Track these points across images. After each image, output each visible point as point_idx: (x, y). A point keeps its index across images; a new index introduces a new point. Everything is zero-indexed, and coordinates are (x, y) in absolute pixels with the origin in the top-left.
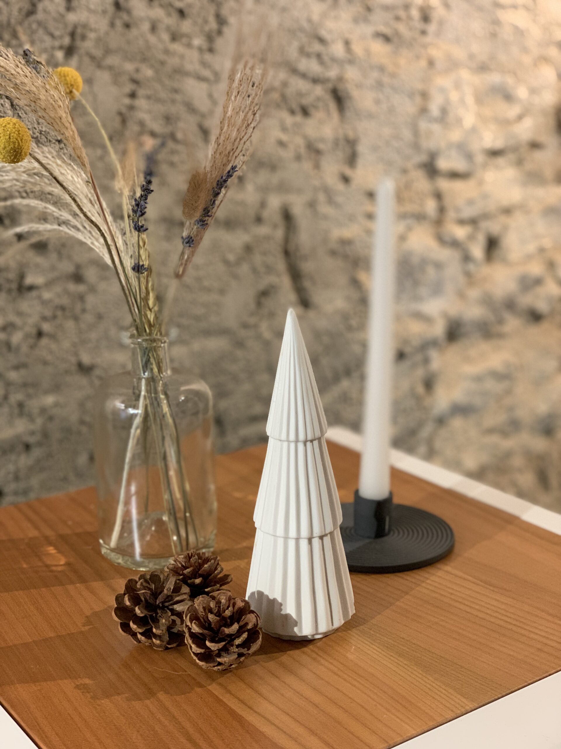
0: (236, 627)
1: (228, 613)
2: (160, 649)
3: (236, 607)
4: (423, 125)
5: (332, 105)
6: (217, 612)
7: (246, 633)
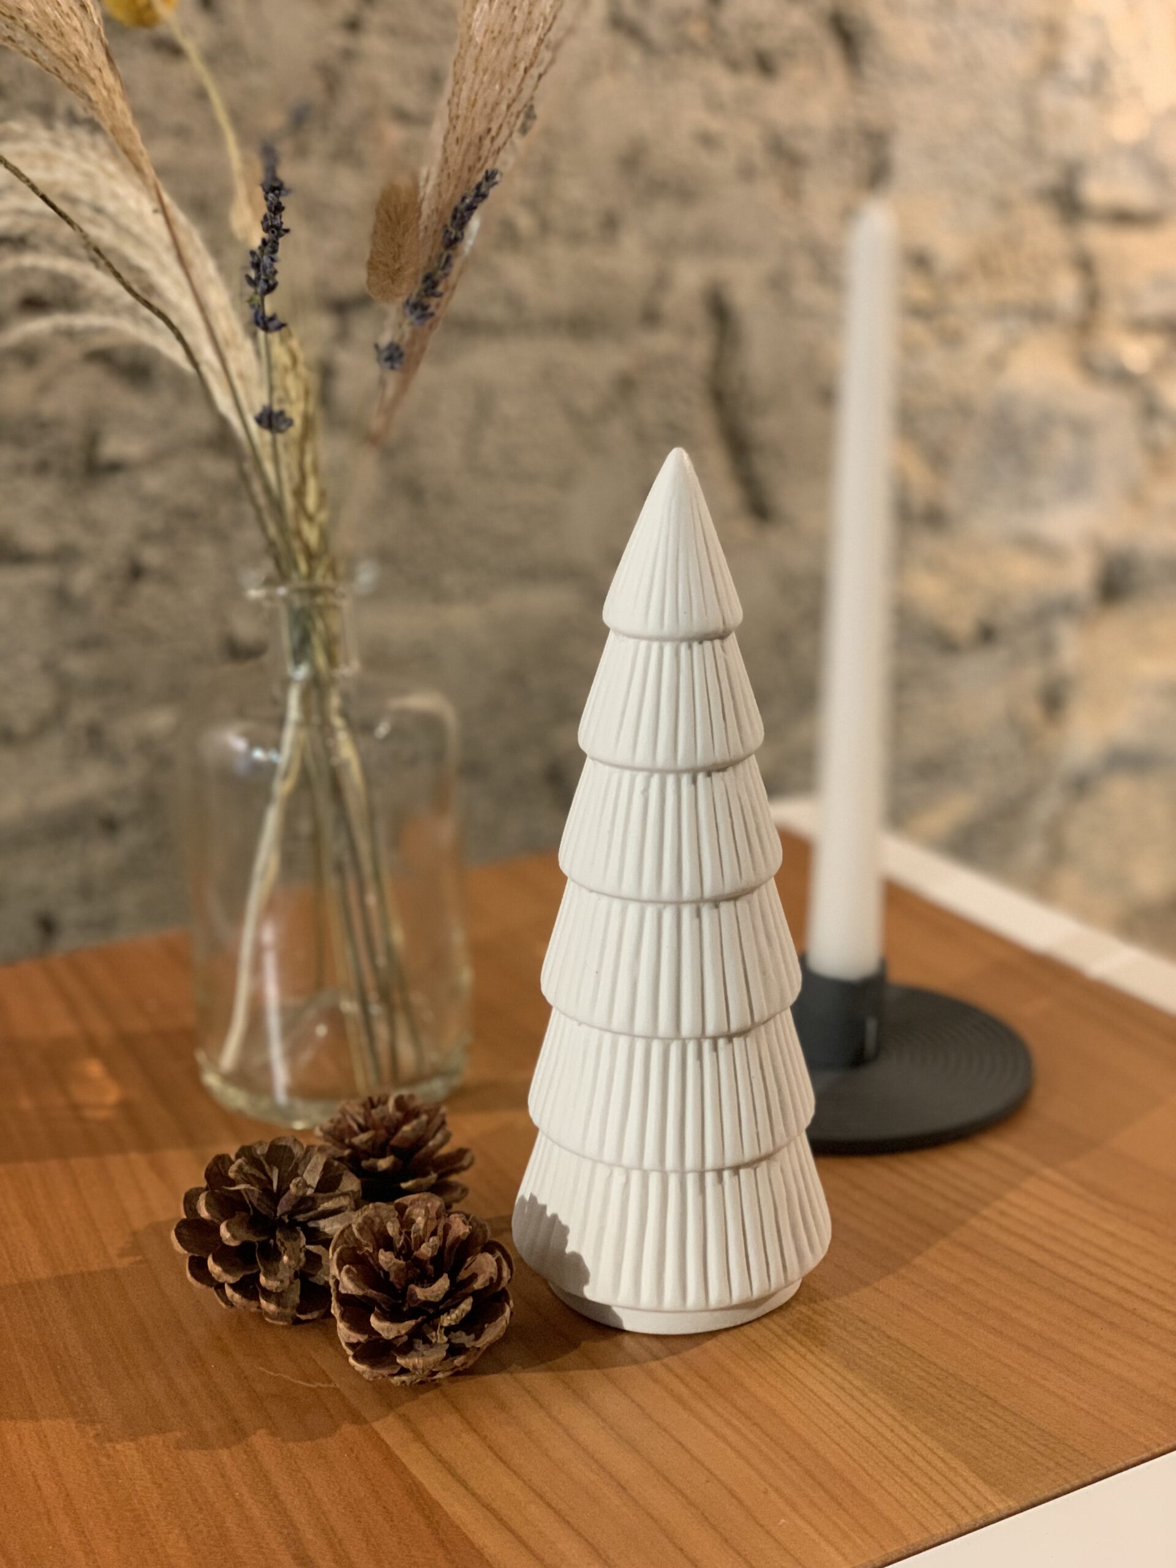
0: (443, 1284)
1: (426, 1250)
2: (281, 1323)
3: (450, 1238)
4: (1050, 100)
5: (832, 53)
6: (403, 1247)
7: (470, 1300)
